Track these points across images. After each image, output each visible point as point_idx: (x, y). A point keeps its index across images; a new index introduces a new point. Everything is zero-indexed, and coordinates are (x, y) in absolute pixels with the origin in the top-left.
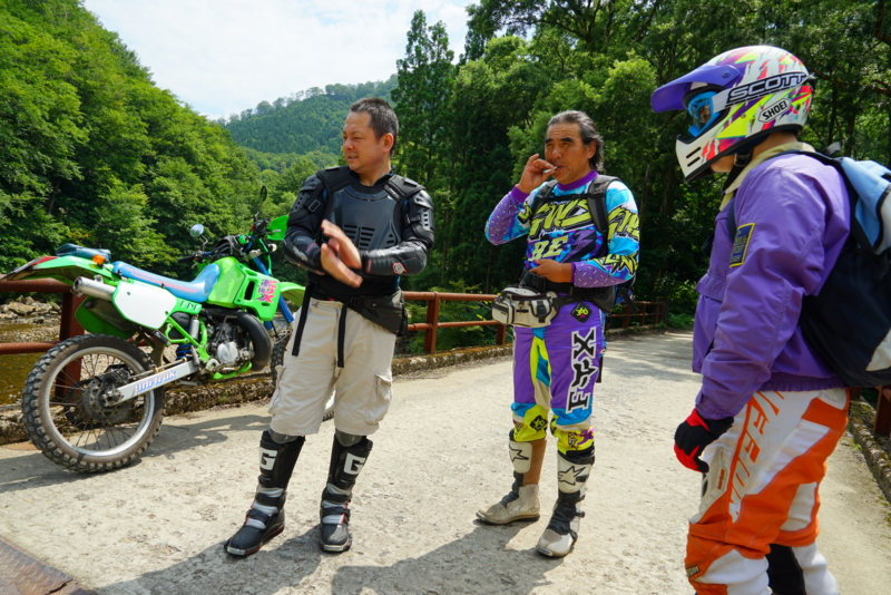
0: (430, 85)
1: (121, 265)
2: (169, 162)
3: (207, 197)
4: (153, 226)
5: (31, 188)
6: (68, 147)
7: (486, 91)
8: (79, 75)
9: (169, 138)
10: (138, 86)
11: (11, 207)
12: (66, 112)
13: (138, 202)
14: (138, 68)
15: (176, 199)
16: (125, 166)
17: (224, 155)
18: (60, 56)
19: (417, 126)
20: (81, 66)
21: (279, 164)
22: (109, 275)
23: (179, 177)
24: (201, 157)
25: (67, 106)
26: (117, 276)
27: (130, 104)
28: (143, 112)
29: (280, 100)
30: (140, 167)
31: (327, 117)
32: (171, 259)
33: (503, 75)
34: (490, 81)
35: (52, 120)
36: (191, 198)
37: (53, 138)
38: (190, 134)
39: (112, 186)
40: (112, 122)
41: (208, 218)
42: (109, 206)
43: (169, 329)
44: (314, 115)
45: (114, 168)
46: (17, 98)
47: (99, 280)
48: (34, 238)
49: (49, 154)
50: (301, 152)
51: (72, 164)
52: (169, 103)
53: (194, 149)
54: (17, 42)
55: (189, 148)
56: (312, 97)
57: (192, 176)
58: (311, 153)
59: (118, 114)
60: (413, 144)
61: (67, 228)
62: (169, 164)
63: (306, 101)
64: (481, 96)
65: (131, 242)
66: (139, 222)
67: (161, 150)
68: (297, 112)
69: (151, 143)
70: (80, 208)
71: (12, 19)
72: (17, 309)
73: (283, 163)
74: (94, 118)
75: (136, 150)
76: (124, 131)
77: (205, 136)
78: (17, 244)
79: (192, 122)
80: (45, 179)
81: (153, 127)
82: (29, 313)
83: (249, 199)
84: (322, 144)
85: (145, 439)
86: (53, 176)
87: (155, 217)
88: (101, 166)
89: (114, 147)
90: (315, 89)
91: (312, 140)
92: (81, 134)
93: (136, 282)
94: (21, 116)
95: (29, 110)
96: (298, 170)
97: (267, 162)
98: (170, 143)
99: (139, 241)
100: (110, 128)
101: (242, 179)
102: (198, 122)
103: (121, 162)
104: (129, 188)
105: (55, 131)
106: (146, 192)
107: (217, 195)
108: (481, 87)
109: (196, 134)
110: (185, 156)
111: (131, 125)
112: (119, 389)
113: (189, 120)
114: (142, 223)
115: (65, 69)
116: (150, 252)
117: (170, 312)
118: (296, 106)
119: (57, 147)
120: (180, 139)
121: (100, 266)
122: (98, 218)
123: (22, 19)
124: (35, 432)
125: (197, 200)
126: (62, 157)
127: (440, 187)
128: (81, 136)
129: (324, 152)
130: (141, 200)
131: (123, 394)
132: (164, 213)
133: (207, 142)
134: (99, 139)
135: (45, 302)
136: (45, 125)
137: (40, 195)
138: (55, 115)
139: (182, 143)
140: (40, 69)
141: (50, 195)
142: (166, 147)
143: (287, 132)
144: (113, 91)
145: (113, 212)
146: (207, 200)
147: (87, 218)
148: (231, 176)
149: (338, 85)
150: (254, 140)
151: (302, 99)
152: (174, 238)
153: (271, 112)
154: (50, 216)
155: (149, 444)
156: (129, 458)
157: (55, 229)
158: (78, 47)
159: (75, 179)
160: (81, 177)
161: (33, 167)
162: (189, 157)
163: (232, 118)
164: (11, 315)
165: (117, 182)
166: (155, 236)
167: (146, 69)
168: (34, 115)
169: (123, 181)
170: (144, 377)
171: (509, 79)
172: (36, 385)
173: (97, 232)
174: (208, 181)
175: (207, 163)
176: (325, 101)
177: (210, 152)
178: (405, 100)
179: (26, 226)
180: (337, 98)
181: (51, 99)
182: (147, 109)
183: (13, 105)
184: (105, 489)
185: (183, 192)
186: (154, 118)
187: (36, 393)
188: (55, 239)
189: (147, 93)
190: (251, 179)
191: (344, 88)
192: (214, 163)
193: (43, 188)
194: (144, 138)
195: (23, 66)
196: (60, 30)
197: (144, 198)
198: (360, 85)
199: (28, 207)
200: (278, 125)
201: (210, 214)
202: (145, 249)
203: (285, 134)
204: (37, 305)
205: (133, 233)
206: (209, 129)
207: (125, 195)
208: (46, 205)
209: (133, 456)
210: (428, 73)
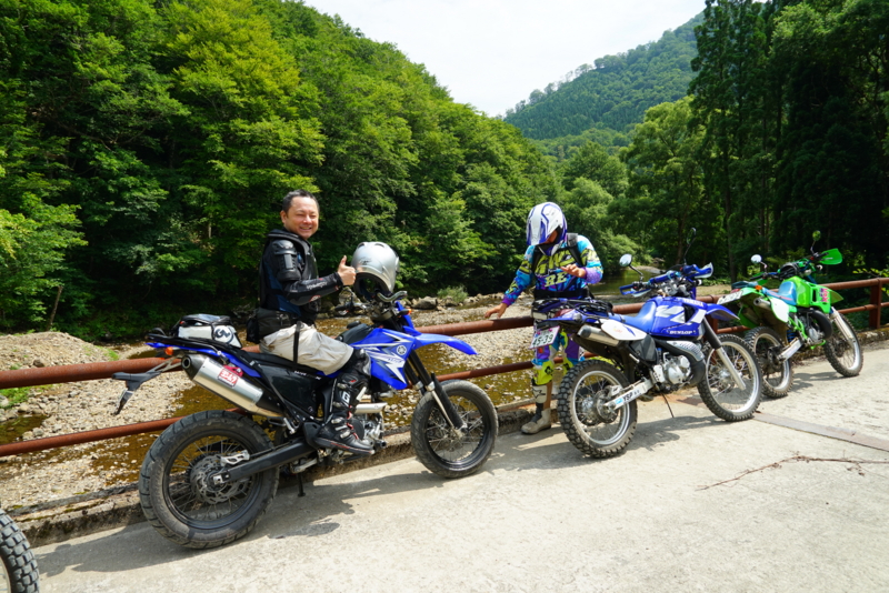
0: (735, 46)
2: (477, 168)
3: (511, 194)
4: (471, 226)
5: (386, 208)
6: (406, 170)
7: (812, 39)
8: (406, 108)
9: (475, 146)
10: (444, 107)
11: (376, 226)
12: (402, 142)
13: (458, 208)
14: (439, 88)
15: (487, 200)
16: (445, 179)
17: (520, 152)
18: (394, 97)
19: (723, 91)
20: (407, 100)
21: (556, 149)
23: (486, 180)
24: (502, 158)
25: (403, 137)
27: (442, 123)
28: (452, 128)
29: (550, 85)
30: (457, 178)
31: (598, 93)
32: (488, 254)
33: (833, 16)
34: (817, 26)
35: (395, 151)
36: (498, 197)
37: (396, 165)
38: (490, 139)
39: (437, 197)
40: (433, 143)
41: (513, 213)
42: (437, 214)
44: (585, 93)
45: (437, 182)
46: (373, 138)
50: (576, 132)
51: (409, 183)
52: (471, 115)
53: (496, 152)
55: (491, 152)
56: (582, 75)
57: (497, 177)
58: (587, 132)
59: (437, 135)
60: (719, 111)
61: (408, 237)
62: (476, 170)
63: (576, 80)
64: (806, 46)
65: (456, 243)
66: (461, 225)
67: (469, 158)
68: (568, 93)
69: (462, 154)
73: (561, 147)
74: (420, 142)
75: (452, 163)
76: (442, 149)
77: (503, 139)
79: (490, 127)
80: (393, 199)
81: (462, 139)
83: (545, 190)
84: (596, 120)
86: (397, 196)
87: (472, 219)
88: (426, 181)
89: (435, 164)
90: (584, 67)
91: (585, 118)
92: (413, 158)
94: (376, 152)
95: (382, 146)
96: (585, 154)
97: (545, 148)
98: (475, 151)
99: (463, 241)
100: (431, 147)
101: (537, 172)
103: (441, 175)
104: (450, 196)
105: (398, 160)
106: (464, 198)
107: (519, 192)
108: (805, 35)
109: (495, 138)
110: (488, 160)
111: (447, 141)
113: (488, 126)
114: (462, 225)
115: (397, 106)
116: (471, 250)
118: (568, 89)
120: (483, 146)
122: (429, 225)
123: (365, 74)
125: (503, 198)
127: (757, 151)
128: (414, 159)
129: (599, 128)
130: (460, 205)
132: (478, 214)
133: (505, 144)
134: (424, 159)
136: (392, 156)
138: (396, 146)
139: (485, 149)
141: (396, 212)
142: (473, 155)
143: (560, 115)
144: (431, 115)
145: (439, 218)
146: (511, 197)
147: (421, 227)
148: (527, 171)
149: (606, 57)
150: (530, 130)
151: (571, 79)
152: (487, 235)
153: (543, 99)
158: (402, 85)
159: (412, 195)
160: (416, 193)
161: (386, 191)
162: (493, 160)
163: (508, 113)
165: (439, 193)
166: (473, 235)
167: (445, 88)
168: (385, 150)
169: (444, 191)
171: (842, 20)
173: (430, 238)
174: (509, 179)
175: (507, 163)
176: (595, 76)
177: (507, 152)
178: (707, 67)
180: (606, 70)
181: (392, 133)
182: (454, 125)
183: (370, 145)
185: (491, 193)
186: (461, 132)
189: (451, 110)
190: (544, 171)
191: (614, 57)
192: (512, 161)
193: (393, 207)
194: (457, 151)
195: (373, 113)
197: (462, 202)
198: (631, 52)
200: (551, 110)
201: (515, 210)
202: (467, 247)
203: (559, 117)
205: (457, 234)
207: (447, 203)
208: (394, 220)
210: (732, 33)
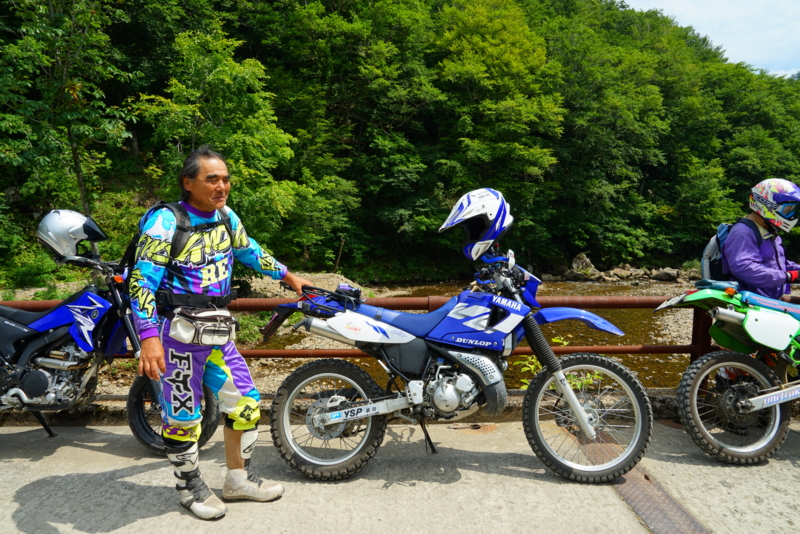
1: (748, 294)
2: (746, 132)
3: (788, 159)
4: (730, 196)
5: (628, 178)
6: (654, 138)
8: (661, 75)
9: (746, 108)
10: (712, 68)
11: (615, 195)
12: (651, 110)
13: (716, 176)
14: (710, 50)
15: (754, 167)
16: (703, 145)
18: (647, 64)
20: (662, 67)
22: (739, 303)
23: (756, 144)
24: (780, 119)
25: (653, 105)
26: (745, 304)
27: (705, 87)
28: (718, 91)
30: (717, 143)
35: (641, 120)
36: (770, 162)
37: (642, 134)
38: (766, 99)
39: (691, 164)
40: (690, 108)
42: (689, 182)
43: (793, 351)
45: (693, 148)
46: (616, 108)
47: (731, 308)
48: (631, 217)
49: (639, 147)
51: (657, 152)
52: (743, 75)
53: (772, 113)
54: (615, 65)
55: (766, 114)
57: (771, 141)
59: (695, 99)
61: (655, 206)
62: (745, 134)
65: (710, 213)
66: (717, 193)
67: (736, 122)
69: (727, 118)
70: (665, 187)
71: (611, 48)
72: (619, 274)
74: (674, 109)
75: (712, 128)
76: (701, 114)
77: (784, 98)
78: (618, 223)
79: (769, 86)
80: (637, 168)
81: (728, 101)
82: (628, 277)
85: (772, 444)
86: (643, 165)
87: (731, 188)
88: (681, 148)
89: (691, 130)
92: (663, 126)
93: (761, 309)
94: (619, 122)
95: (625, 116)
98: (745, 113)
99: (718, 211)
100: (688, 113)
102: (776, 85)
103: (699, 141)
104: (707, 164)
105: (644, 128)
106: (723, 165)
109: (773, 97)
110: (761, 123)
111: (707, 106)
112: (751, 400)
113: (765, 86)
114: (721, 194)
115: (649, 74)
117: (794, 335)
119: (645, 140)
120: (756, 107)
121: (731, 297)
122: (680, 194)
123: (617, 45)
124: (688, 424)
125: (777, 164)
126: (649, 147)
128: (663, 127)
130: (718, 174)
131: (754, 404)
132: (741, 181)
133: (786, 103)
134: (678, 126)
135: (639, 268)
136: (636, 125)
137: (634, 182)
138: (643, 114)
139: (758, 110)
140: (631, 81)
141: (640, 181)
142: (742, 118)
144: (690, 79)
145: (692, 187)
146: (787, 163)
147: (669, 195)
154: (641, 198)
155: (776, 450)
156: (759, 459)
157: (646, 208)
158: (659, 51)
159: (660, 164)
160: (665, 162)
161: (628, 160)
162: (766, 121)
164: (616, 278)
165: (695, 160)
166: (733, 205)
167: (718, 49)
168: (629, 119)
169: (700, 158)
170: (771, 391)
172: (688, 389)
173: (680, 207)
174: (788, 142)
175: (787, 124)
177: (790, 112)
179: (624, 208)
181: (639, 103)
182: (721, 87)
183: (614, 115)
184: (742, 481)
185: (761, 159)
186: (728, 94)
187: (688, 394)
188: (645, 216)
189: (721, 71)
192: (794, 122)
193: (636, 176)
194: (720, 115)
195: (619, 83)
196: (644, 42)
197: (720, 170)
199: (626, 193)
204: (633, 271)
205: (712, 203)
206: (787, 89)
207: (703, 171)
208: (638, 189)
209: (762, 458)
